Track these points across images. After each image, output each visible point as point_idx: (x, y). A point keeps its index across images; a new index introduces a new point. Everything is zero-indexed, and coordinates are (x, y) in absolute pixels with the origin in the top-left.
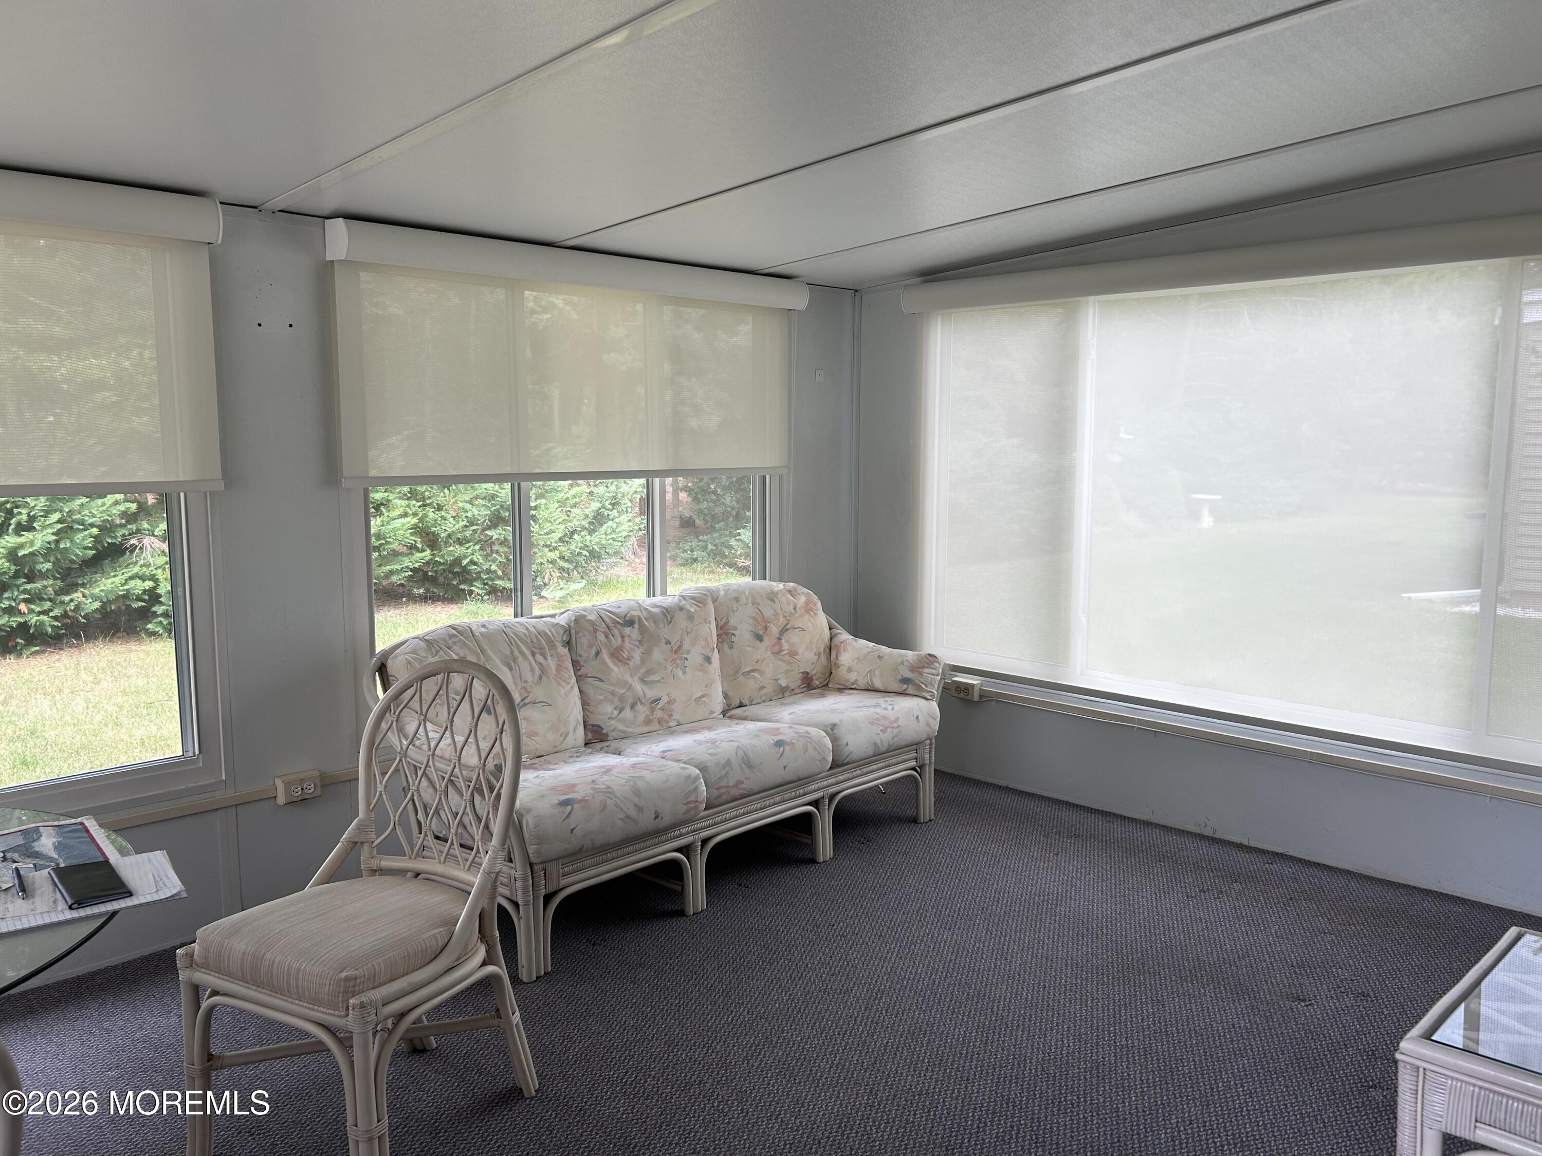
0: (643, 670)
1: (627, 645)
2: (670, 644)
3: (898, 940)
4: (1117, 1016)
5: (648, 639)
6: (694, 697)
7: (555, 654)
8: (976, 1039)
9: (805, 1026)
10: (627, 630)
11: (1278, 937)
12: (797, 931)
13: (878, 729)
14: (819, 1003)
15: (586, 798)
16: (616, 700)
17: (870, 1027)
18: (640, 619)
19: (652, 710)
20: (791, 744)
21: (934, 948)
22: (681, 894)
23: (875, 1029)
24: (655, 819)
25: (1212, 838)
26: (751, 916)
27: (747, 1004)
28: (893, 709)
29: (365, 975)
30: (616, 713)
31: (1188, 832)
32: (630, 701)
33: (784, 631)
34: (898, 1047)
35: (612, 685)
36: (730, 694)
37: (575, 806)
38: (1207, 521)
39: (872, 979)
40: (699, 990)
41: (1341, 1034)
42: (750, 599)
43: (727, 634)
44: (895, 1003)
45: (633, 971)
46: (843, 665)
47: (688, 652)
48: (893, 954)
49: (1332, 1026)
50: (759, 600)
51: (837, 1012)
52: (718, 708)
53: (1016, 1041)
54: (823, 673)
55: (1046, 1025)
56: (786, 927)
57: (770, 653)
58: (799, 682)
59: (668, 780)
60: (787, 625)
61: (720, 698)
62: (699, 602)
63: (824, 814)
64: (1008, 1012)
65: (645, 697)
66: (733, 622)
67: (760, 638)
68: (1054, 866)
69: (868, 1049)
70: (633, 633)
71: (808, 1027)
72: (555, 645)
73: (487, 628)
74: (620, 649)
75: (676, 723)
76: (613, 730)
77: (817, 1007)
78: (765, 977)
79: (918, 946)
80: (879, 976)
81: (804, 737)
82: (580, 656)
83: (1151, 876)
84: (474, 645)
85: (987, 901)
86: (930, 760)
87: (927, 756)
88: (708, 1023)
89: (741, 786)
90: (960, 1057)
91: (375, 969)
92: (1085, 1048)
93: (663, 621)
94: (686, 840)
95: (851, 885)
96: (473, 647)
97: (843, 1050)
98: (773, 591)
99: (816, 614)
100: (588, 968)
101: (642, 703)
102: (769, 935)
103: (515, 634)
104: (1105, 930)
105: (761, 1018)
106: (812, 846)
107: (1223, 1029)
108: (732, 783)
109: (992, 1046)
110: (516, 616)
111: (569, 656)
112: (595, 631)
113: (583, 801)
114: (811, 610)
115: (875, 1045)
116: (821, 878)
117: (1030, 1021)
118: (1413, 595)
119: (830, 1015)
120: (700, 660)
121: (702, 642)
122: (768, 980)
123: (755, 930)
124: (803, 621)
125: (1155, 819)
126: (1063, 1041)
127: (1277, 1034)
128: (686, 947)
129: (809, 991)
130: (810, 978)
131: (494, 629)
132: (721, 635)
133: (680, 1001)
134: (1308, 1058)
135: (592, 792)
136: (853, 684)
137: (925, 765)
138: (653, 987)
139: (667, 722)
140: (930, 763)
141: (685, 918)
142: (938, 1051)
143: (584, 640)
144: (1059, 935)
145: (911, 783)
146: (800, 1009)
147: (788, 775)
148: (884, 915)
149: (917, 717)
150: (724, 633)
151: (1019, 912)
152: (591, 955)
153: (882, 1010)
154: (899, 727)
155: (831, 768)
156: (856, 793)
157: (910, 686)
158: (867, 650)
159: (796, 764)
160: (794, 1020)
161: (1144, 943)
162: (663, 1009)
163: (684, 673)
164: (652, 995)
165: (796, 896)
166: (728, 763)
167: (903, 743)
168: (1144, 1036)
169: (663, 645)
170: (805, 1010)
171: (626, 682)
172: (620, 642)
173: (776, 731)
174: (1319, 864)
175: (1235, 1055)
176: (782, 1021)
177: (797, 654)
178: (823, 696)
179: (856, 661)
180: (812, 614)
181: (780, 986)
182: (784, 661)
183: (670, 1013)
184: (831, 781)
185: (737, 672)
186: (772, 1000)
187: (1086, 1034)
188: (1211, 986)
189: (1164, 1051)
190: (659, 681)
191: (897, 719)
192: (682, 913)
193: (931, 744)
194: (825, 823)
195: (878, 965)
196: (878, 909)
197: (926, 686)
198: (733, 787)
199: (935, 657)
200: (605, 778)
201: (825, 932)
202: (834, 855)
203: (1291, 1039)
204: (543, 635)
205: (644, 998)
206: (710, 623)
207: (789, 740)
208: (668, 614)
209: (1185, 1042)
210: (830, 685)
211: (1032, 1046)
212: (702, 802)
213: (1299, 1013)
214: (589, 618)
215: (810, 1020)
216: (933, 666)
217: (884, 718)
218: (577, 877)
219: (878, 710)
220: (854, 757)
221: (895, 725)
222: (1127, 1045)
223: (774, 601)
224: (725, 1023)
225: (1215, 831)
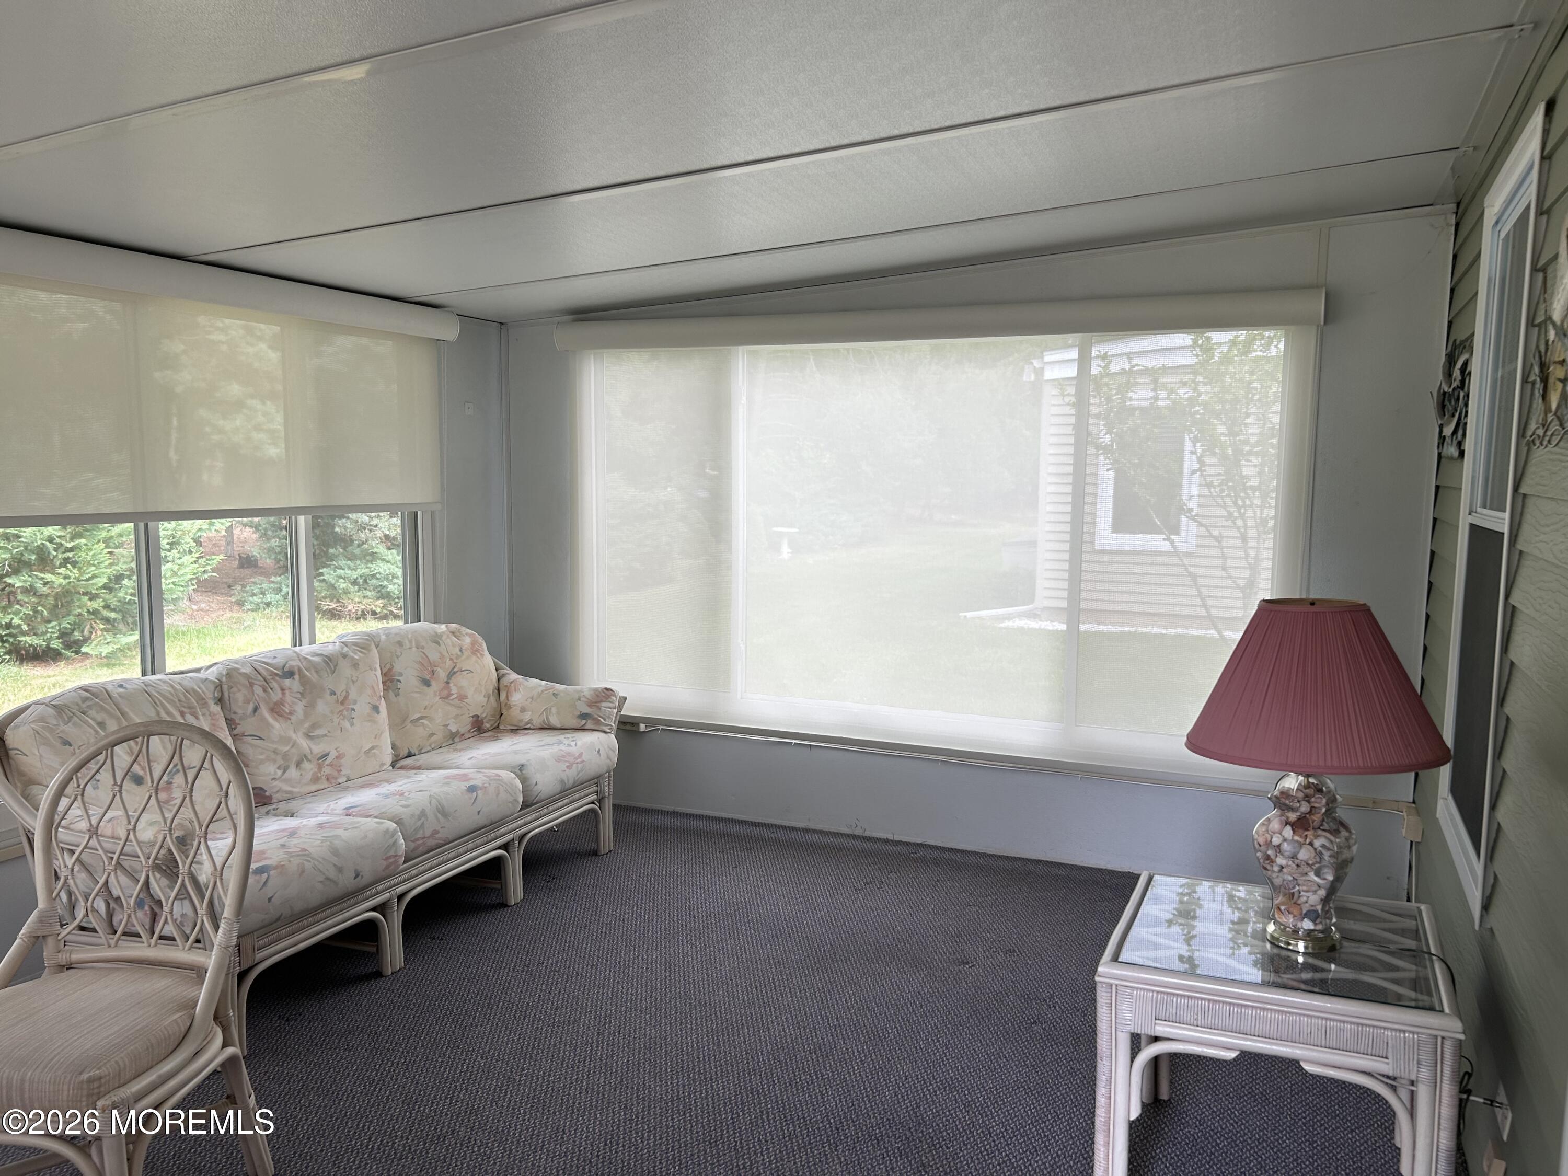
0: (307, 725)
1: (288, 698)
2: (335, 694)
3: (611, 967)
4: (825, 1001)
5: (310, 691)
6: (364, 750)
7: (208, 713)
8: (709, 1043)
9: (544, 1060)
10: (287, 682)
11: (935, 914)
12: (508, 973)
13: (564, 766)
14: (551, 1037)
15: (282, 863)
16: (279, 758)
17: (608, 1050)
18: (300, 670)
19: (320, 767)
20: (484, 788)
21: (647, 969)
22: (377, 955)
23: (612, 1051)
24: (355, 878)
25: (863, 837)
26: (455, 967)
27: (478, 1050)
28: (576, 745)
29: (109, 1074)
30: (279, 773)
31: (842, 834)
32: (295, 759)
33: (451, 674)
34: (639, 1063)
35: (273, 742)
36: (398, 743)
37: (272, 873)
38: (786, 551)
39: (596, 1006)
40: (423, 1046)
41: (1001, 986)
42: (414, 644)
43: (392, 681)
44: (624, 1024)
45: (343, 1040)
46: (514, 705)
47: (355, 702)
48: (609, 980)
49: (993, 980)
50: (423, 644)
51: (571, 1042)
52: (389, 760)
53: (744, 1039)
54: (493, 716)
55: (767, 1019)
56: (495, 971)
57: (438, 697)
58: (469, 727)
59: (366, 836)
60: (454, 668)
61: (389, 750)
62: (362, 648)
63: (515, 858)
64: (731, 1014)
65: (312, 753)
66: (397, 668)
67: (427, 683)
68: (736, 878)
69: (612, 1070)
70: (293, 684)
71: (547, 1061)
72: (206, 703)
73: (125, 688)
74: (280, 703)
75: (345, 779)
76: (278, 792)
77: (550, 1041)
78: (488, 1022)
79: (631, 969)
80: (602, 1002)
81: (495, 780)
82: (235, 713)
83: (821, 876)
84: (114, 709)
85: (684, 918)
86: (609, 792)
87: (606, 788)
88: (443, 1075)
89: (437, 836)
90: (699, 1061)
91: (119, 1066)
92: (806, 1032)
93: (326, 670)
94: (383, 897)
95: (549, 922)
96: (113, 712)
97: (588, 1075)
98: (436, 633)
99: (482, 655)
100: (290, 1045)
101: (308, 760)
102: (480, 982)
103: (159, 693)
104: (795, 929)
105: (497, 1061)
106: (502, 891)
107: (912, 996)
108: (428, 834)
109: (725, 1046)
110: (144, 673)
111: (222, 714)
112: (251, 685)
113: (279, 867)
114: (477, 651)
115: (617, 1065)
116: (517, 920)
117: (751, 1018)
118: (969, 615)
119: (565, 1046)
120: (367, 710)
121: (369, 692)
122: (492, 1025)
123: (464, 979)
124: (468, 663)
125: (812, 826)
126: (785, 1031)
127: (954, 994)
128: (394, 1007)
129: (537, 1028)
130: (535, 1016)
131: (134, 689)
132: (386, 682)
133: (405, 1060)
134: (982, 1009)
135: (286, 856)
136: (527, 724)
137: (605, 797)
138: (371, 1051)
139: (336, 778)
140: (609, 795)
141: (383, 979)
142: (677, 1060)
143: (240, 696)
144: (756, 939)
145: (590, 818)
146: (533, 1045)
147: (481, 820)
148: (591, 946)
149: (599, 750)
150: (390, 680)
151: (715, 923)
152: (289, 1031)
153: (614, 1033)
154: (583, 761)
155: (521, 810)
156: (540, 833)
157: (589, 721)
158: (540, 689)
159: (490, 807)
160: (531, 1057)
161: (830, 936)
162: (389, 1070)
163: (352, 725)
164: (373, 1059)
165: (497, 941)
166: (423, 814)
167: (586, 778)
168: (851, 1015)
169: (328, 696)
170: (539, 1045)
171: (289, 739)
172: (280, 695)
173: (464, 778)
174: (952, 849)
175: (927, 1017)
176: (519, 1060)
177: (466, 697)
178: (497, 738)
179: (530, 700)
180: (479, 655)
181: (507, 1028)
182: (453, 705)
183: (399, 1072)
184: (520, 822)
185: (404, 720)
186: (502, 1042)
187: (803, 1021)
188: (894, 963)
189: (870, 1024)
190: (325, 735)
191: (581, 755)
192: (379, 974)
193: (609, 777)
194: (515, 866)
195: (598, 992)
196: (583, 940)
197: (605, 720)
198: (429, 838)
199: (612, 690)
200: (294, 841)
201: (537, 970)
202: (524, 896)
203: (965, 996)
204: (192, 693)
205: (365, 1063)
206: (375, 671)
207: (480, 785)
208: (330, 662)
209: (885, 1013)
210: (501, 727)
211: (760, 1039)
212: (400, 856)
213: (966, 973)
214: (243, 670)
215: (547, 1054)
216: (610, 700)
217: (569, 754)
218: (273, 949)
219: (562, 747)
220: (542, 796)
221: (579, 760)
222: (839, 1024)
223: (438, 643)
224: (461, 1072)
225: (864, 831)
